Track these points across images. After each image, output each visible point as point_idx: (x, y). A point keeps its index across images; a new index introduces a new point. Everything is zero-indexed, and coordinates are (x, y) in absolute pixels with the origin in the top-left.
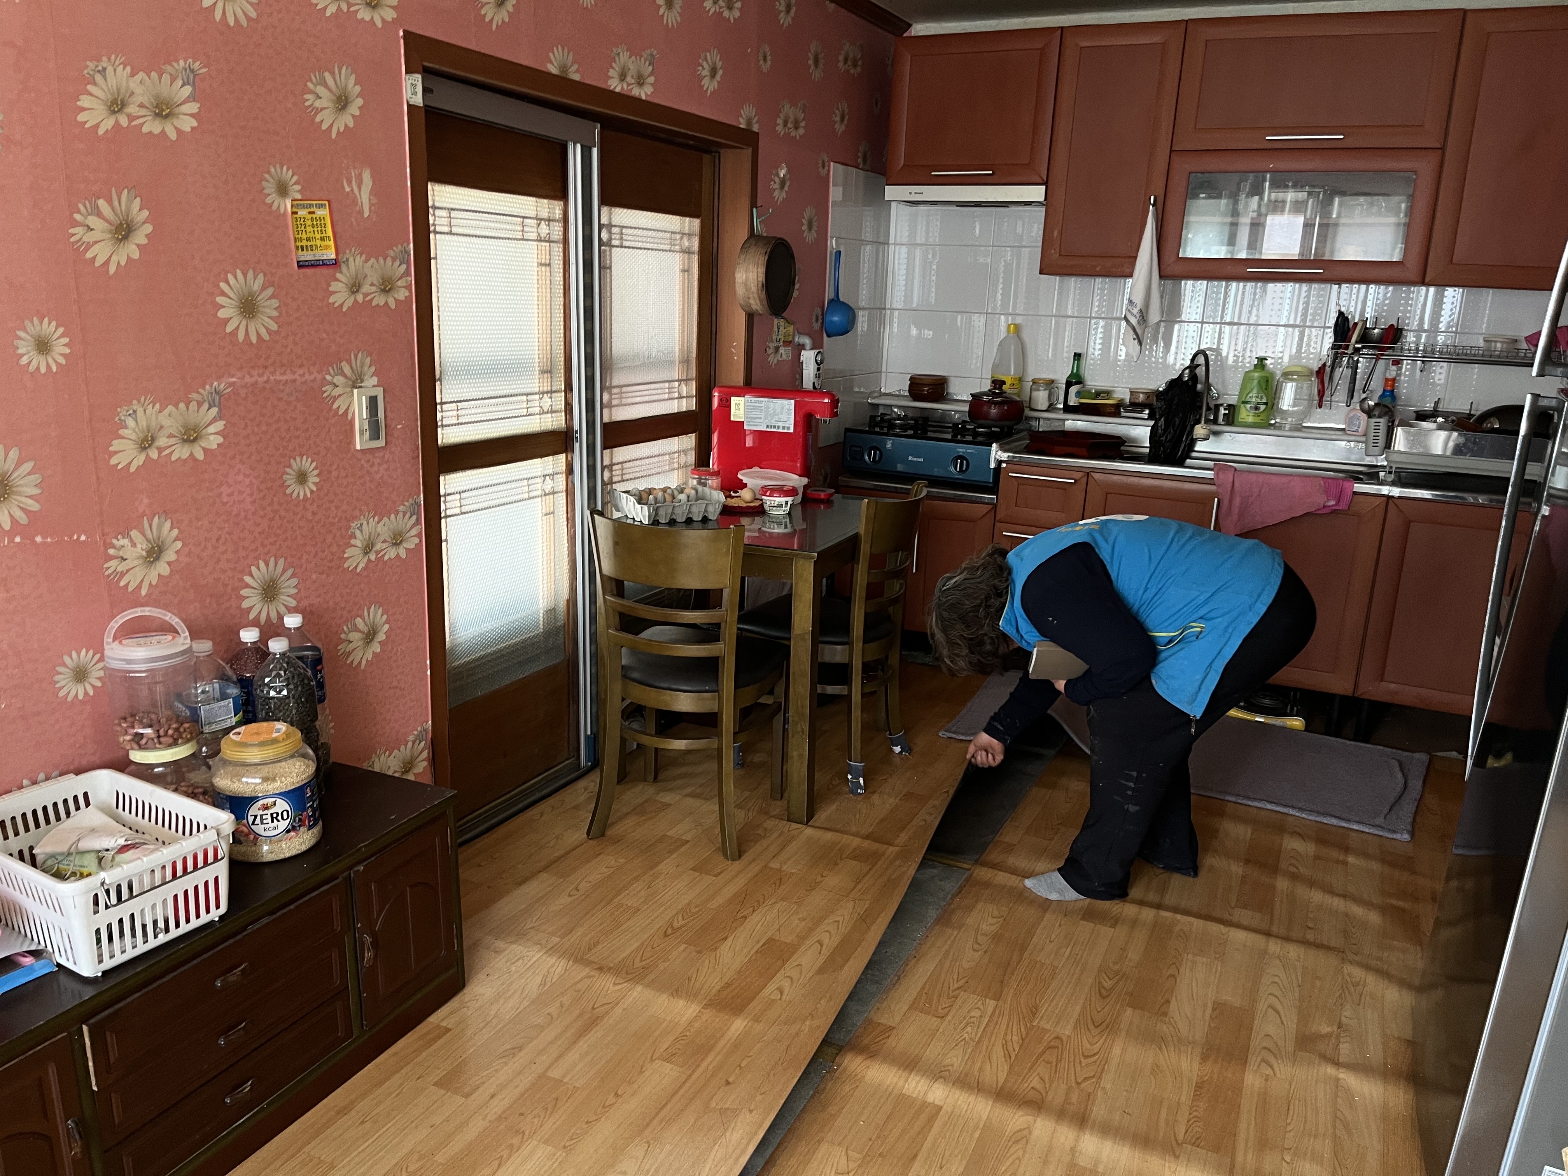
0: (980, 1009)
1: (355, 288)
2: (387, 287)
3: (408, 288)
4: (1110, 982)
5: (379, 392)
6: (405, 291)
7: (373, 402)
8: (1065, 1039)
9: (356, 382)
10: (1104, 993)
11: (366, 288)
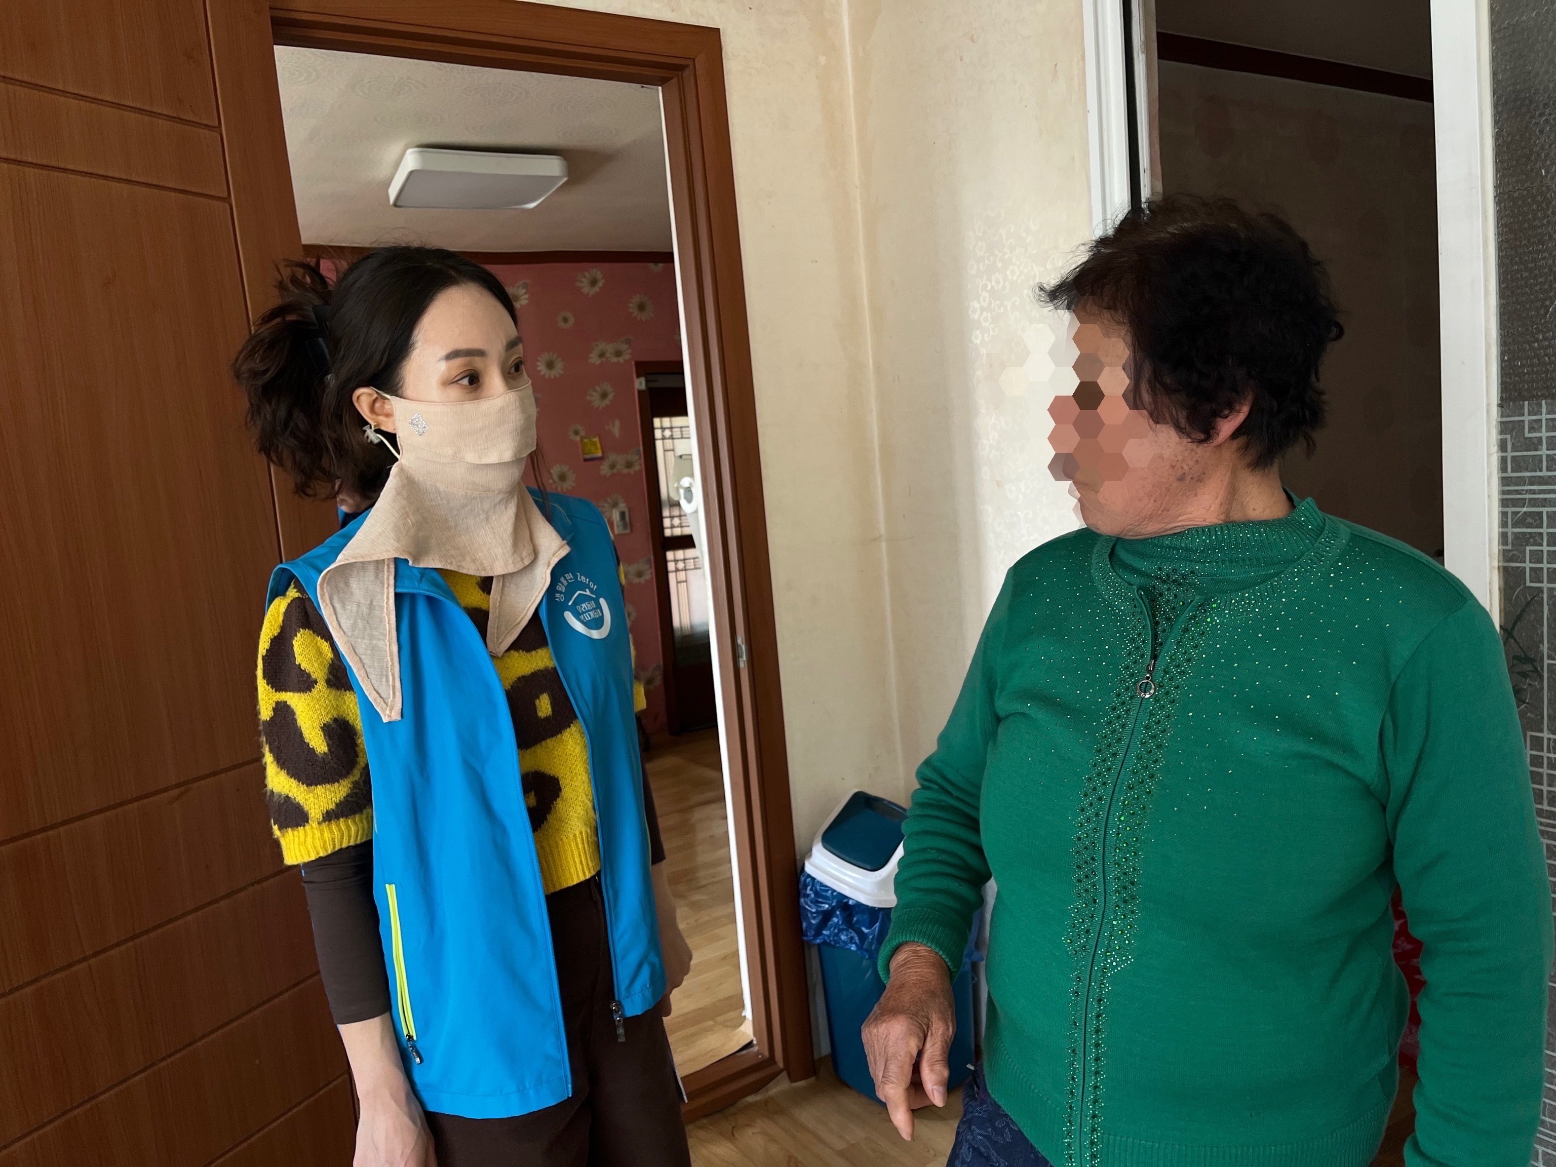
1: (612, 466)
2: (629, 465)
3: (641, 465)
5: (626, 510)
6: (639, 466)
7: (622, 514)
9: (615, 505)
11: (618, 467)
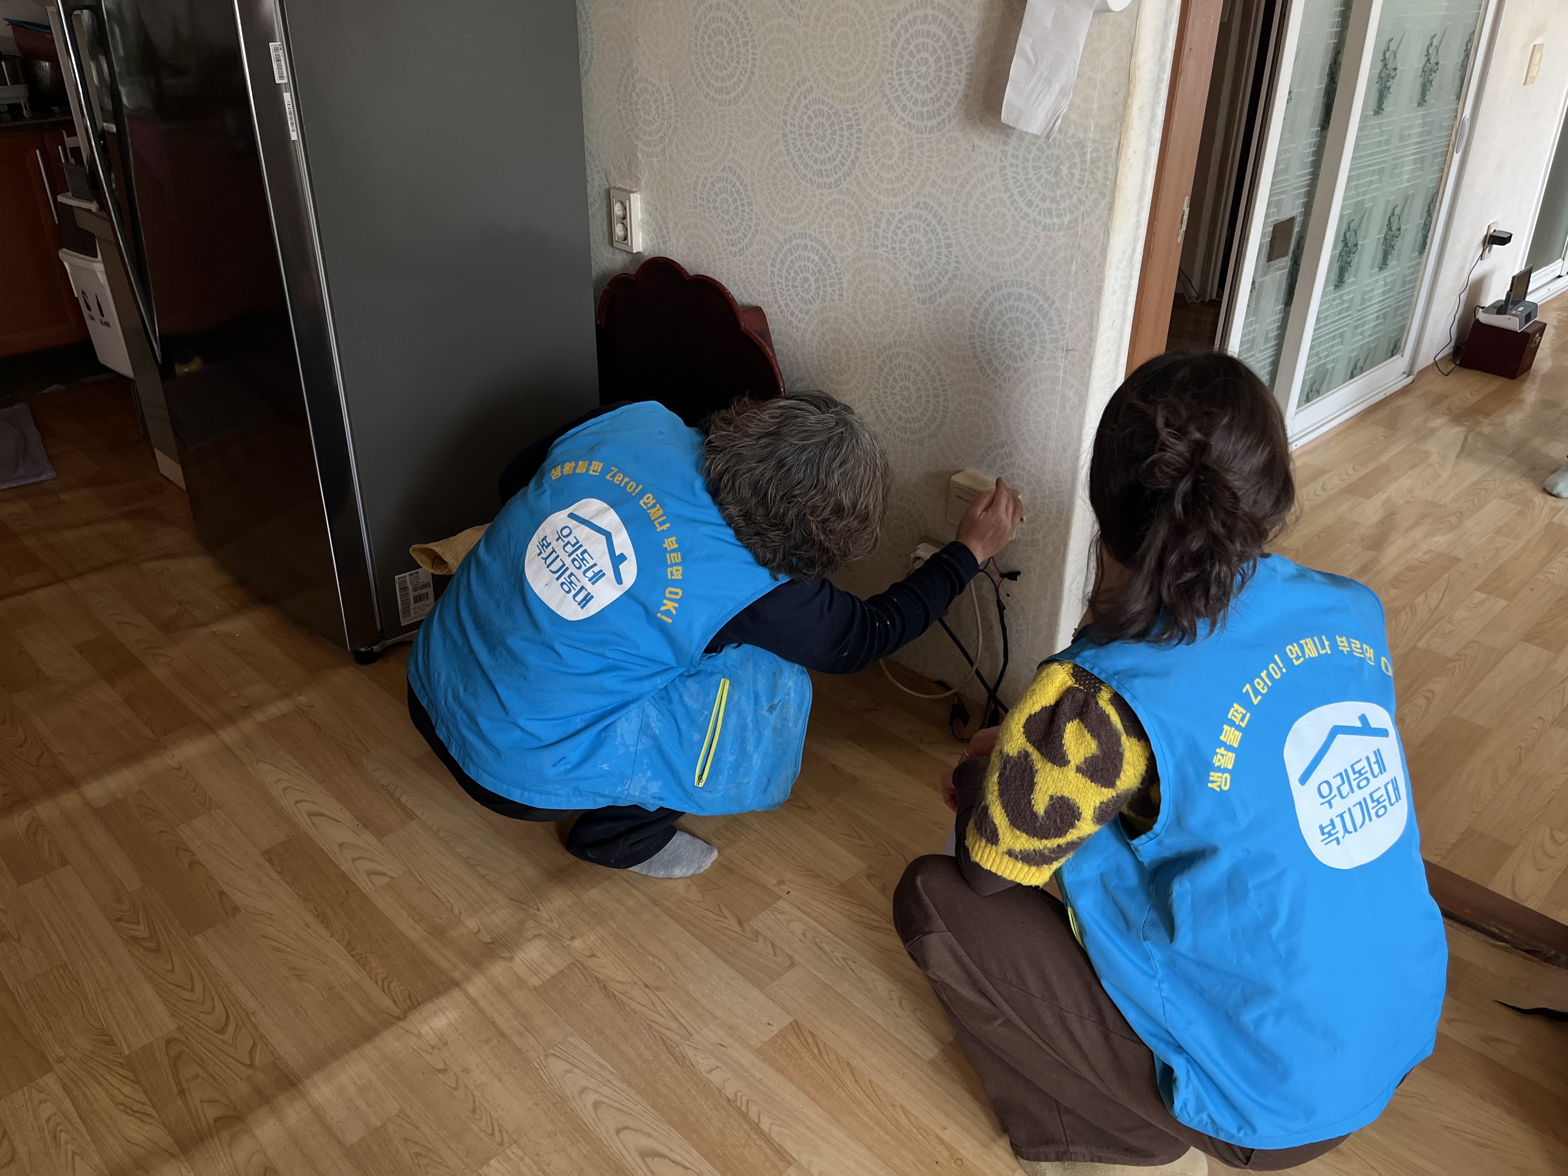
0: (45, 1101)
4: (142, 928)
8: (178, 1036)
10: (152, 945)
